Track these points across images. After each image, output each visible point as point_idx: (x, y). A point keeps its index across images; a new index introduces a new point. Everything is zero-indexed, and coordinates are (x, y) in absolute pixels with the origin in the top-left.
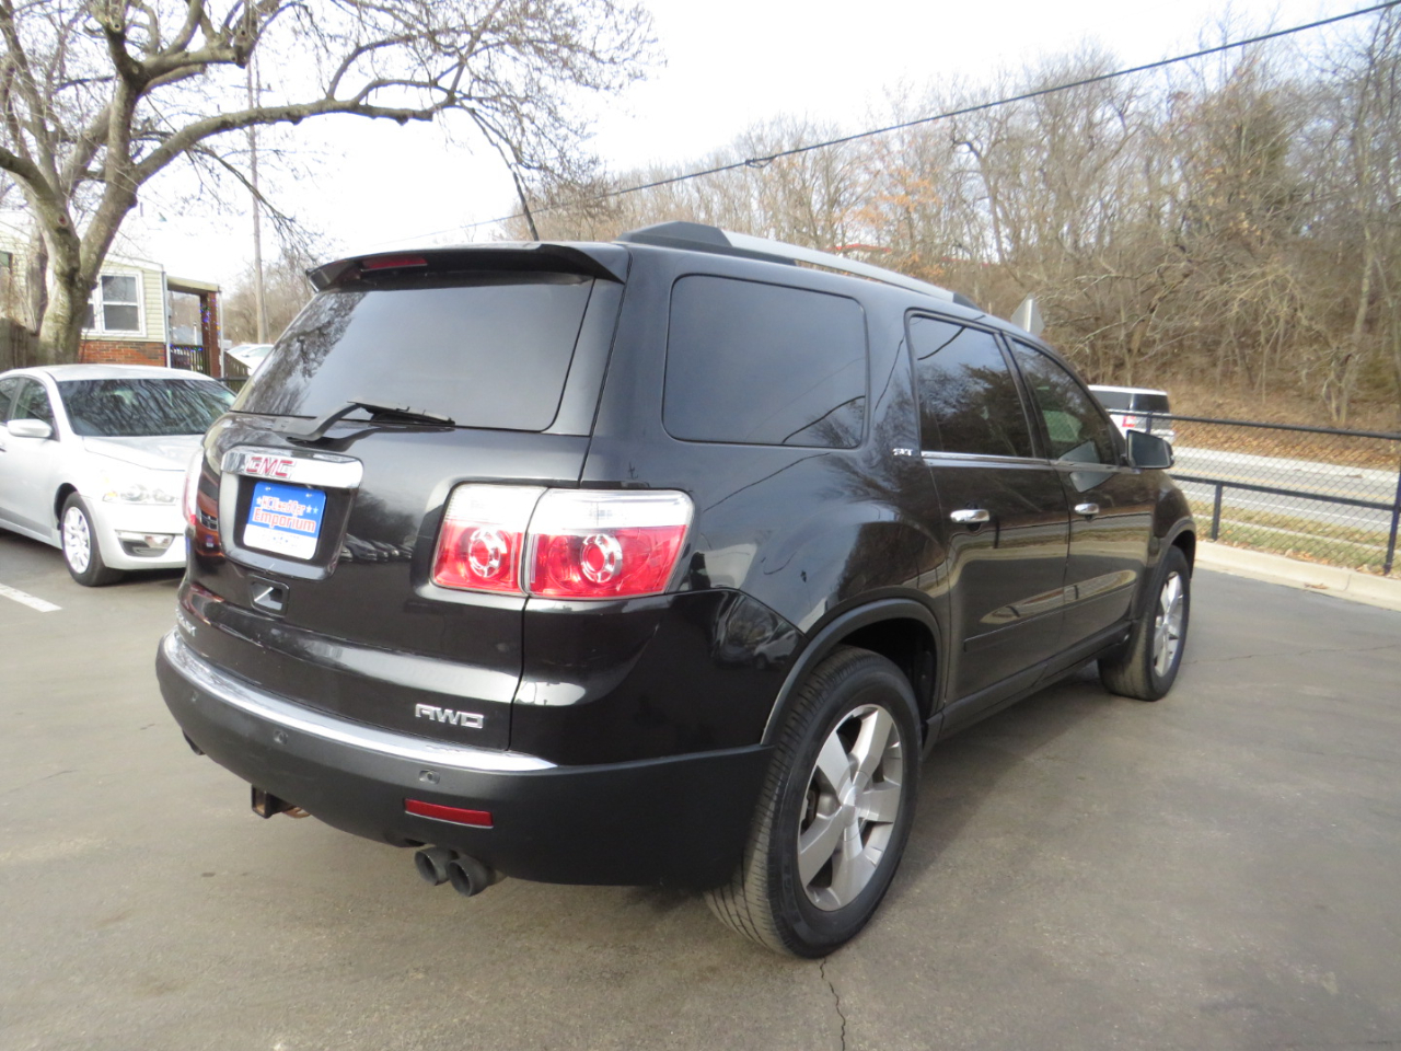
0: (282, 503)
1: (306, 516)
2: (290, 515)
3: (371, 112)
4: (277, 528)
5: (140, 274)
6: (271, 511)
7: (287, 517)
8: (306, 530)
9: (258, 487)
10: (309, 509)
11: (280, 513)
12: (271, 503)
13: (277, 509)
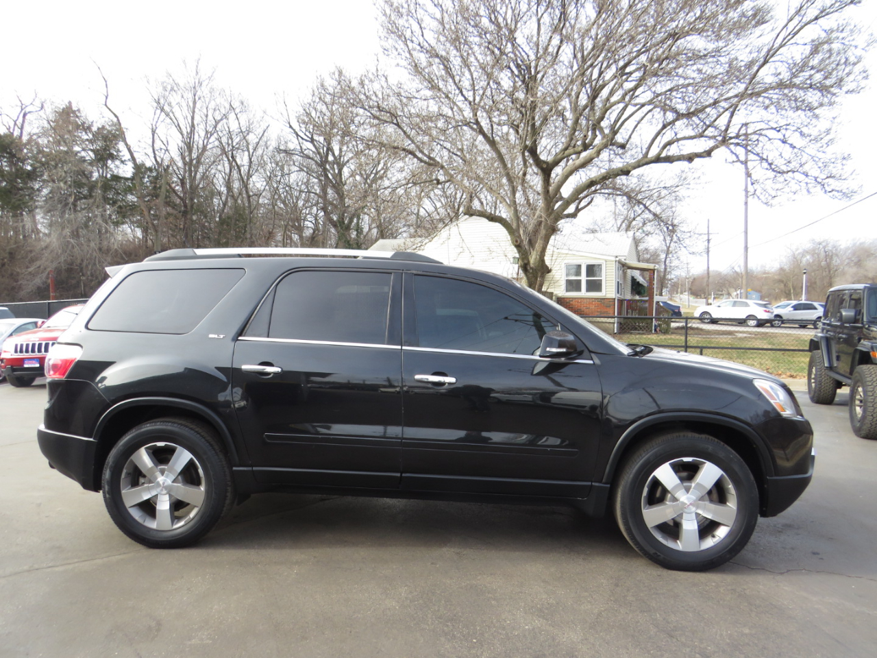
3: (669, 159)
5: (604, 262)
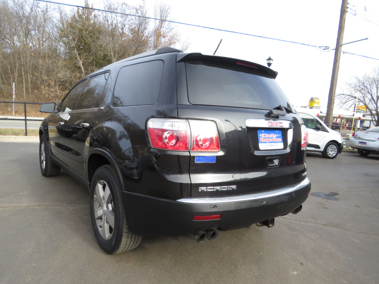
0: (269, 135)
1: (277, 137)
2: (272, 138)
4: (269, 142)
6: (266, 138)
7: (272, 139)
8: (279, 141)
9: (258, 131)
10: (278, 135)
11: (269, 138)
12: (265, 136)
13: (267, 137)
